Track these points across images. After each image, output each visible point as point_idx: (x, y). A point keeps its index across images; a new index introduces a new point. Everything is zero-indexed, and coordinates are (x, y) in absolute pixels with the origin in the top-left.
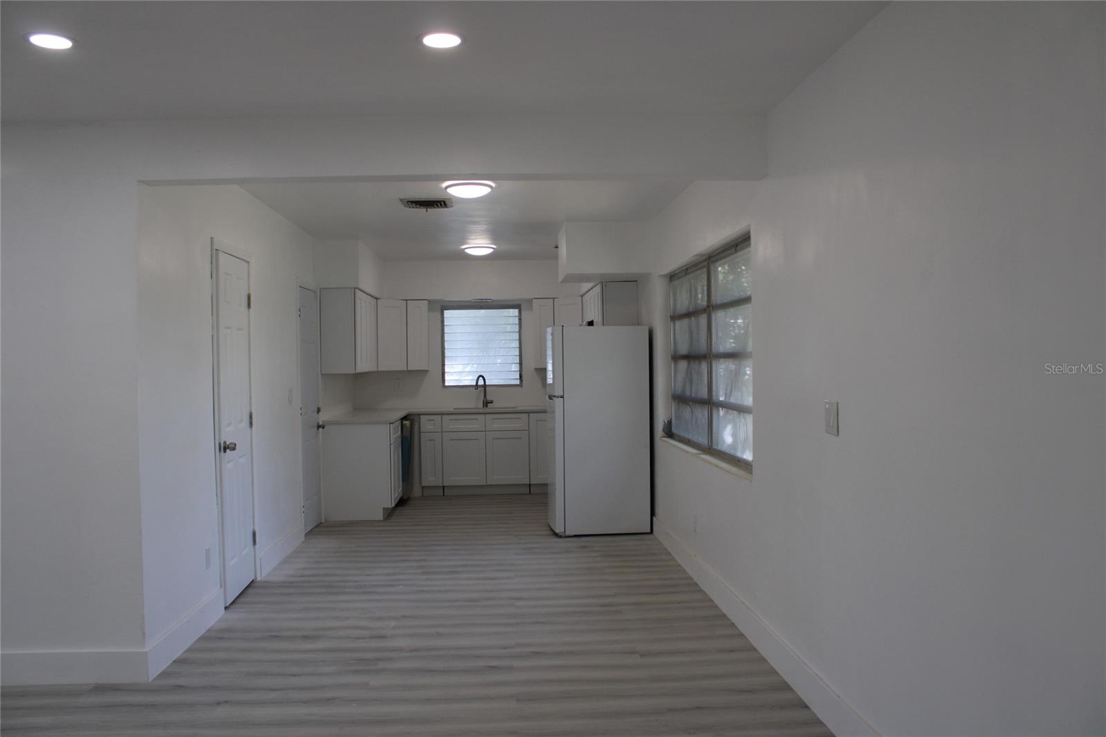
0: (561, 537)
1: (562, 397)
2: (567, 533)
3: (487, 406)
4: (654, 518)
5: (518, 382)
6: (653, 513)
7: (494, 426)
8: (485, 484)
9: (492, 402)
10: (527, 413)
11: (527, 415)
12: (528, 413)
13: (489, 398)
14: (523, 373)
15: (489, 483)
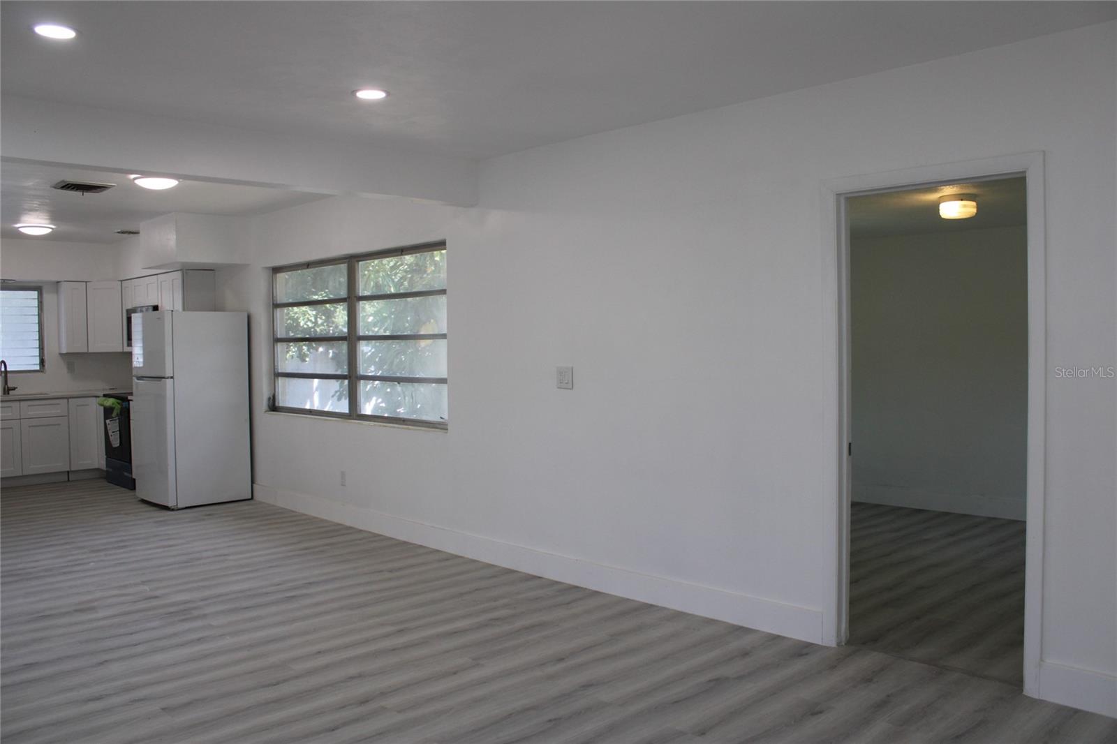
0: (173, 510)
1: (172, 378)
2: (180, 506)
3: (8, 394)
4: (254, 485)
5: (37, 368)
6: (253, 482)
7: (29, 413)
8: (21, 475)
9: (14, 389)
10: (66, 398)
11: (66, 400)
12: (68, 398)
13: (10, 385)
14: (46, 358)
15: (25, 473)
